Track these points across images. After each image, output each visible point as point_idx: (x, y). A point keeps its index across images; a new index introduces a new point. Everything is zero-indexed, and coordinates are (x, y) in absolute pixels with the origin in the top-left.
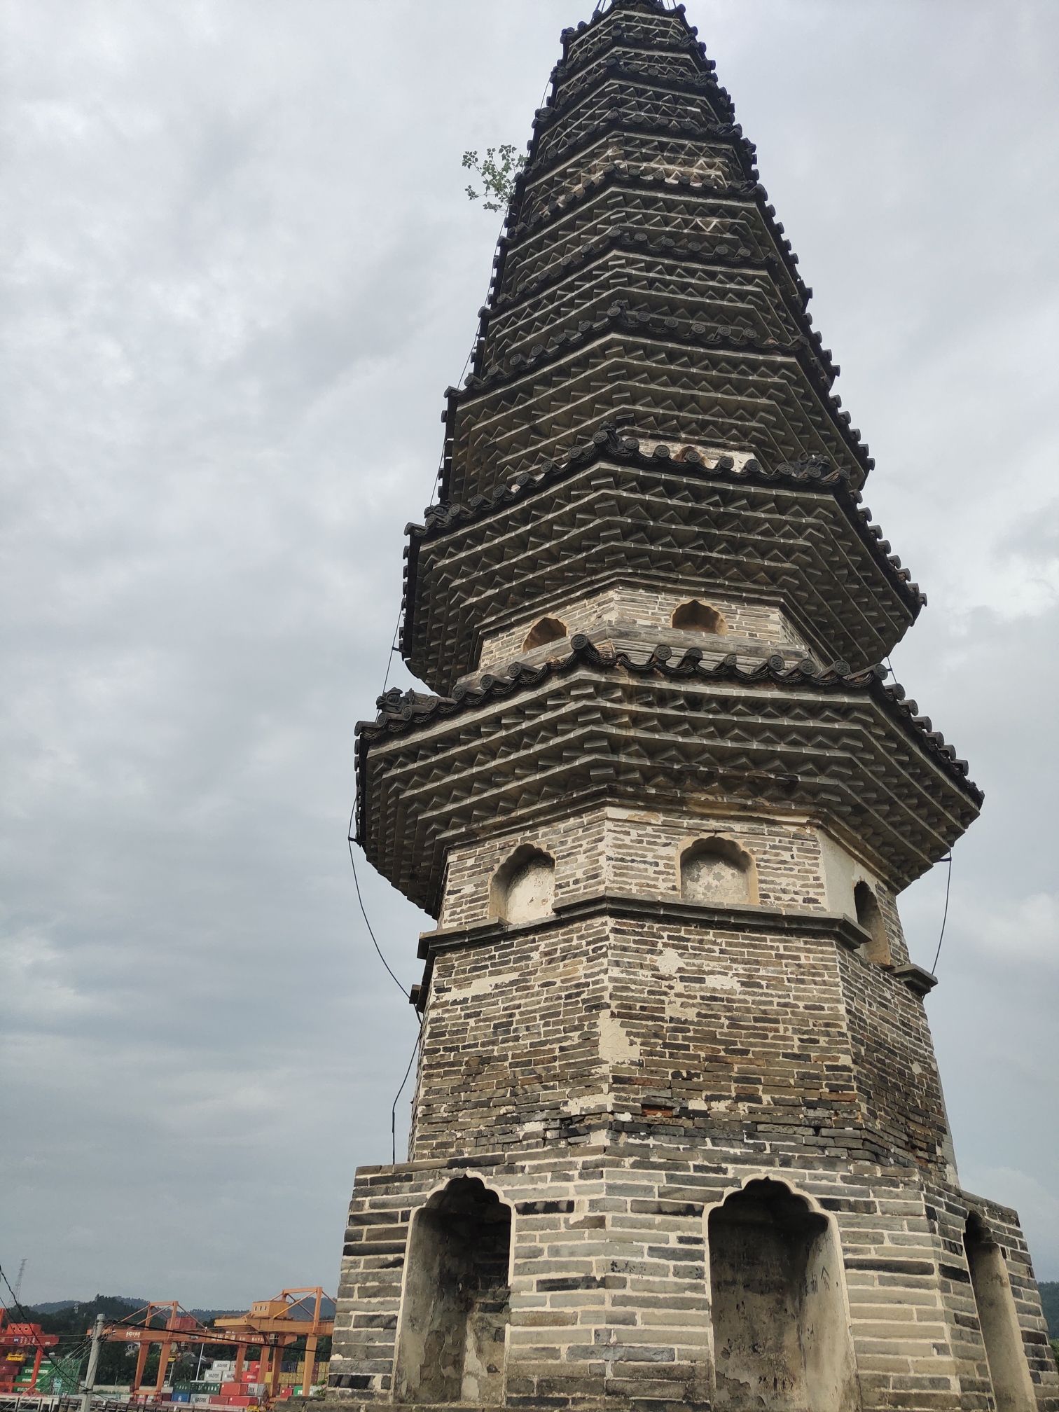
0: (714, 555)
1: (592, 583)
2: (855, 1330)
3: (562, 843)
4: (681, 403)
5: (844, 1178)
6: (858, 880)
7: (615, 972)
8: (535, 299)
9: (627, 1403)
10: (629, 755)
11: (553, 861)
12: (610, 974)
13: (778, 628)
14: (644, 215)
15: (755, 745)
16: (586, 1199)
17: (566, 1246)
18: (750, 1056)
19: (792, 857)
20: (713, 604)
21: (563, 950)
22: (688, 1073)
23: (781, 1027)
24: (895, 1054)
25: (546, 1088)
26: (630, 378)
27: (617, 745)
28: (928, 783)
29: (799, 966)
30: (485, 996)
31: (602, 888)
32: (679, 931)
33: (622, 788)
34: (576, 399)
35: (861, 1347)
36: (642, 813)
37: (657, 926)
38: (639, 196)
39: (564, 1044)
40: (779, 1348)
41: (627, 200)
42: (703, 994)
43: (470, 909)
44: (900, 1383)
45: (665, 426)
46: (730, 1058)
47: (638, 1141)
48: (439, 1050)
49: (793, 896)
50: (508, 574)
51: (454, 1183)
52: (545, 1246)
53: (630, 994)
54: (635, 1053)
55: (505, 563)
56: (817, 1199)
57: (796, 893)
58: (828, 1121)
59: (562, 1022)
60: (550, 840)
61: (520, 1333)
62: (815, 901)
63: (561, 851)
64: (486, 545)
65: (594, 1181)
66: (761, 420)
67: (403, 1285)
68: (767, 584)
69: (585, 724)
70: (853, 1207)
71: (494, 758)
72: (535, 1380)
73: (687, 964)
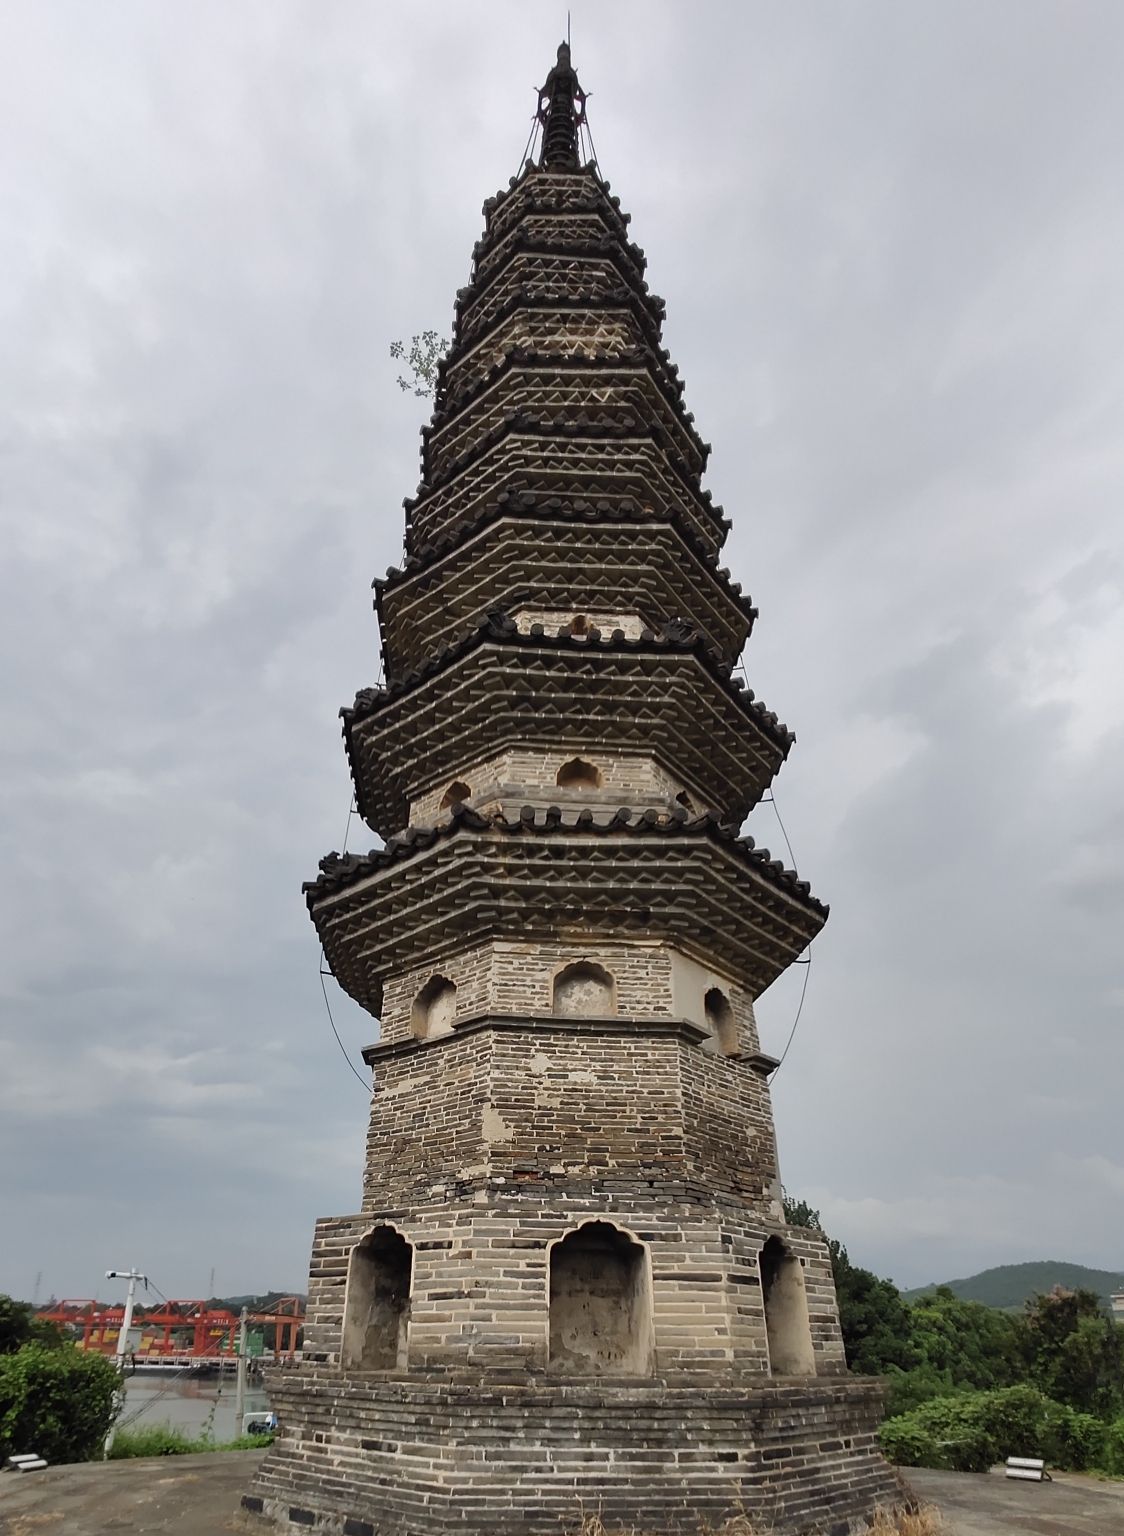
0: (591, 717)
1: (489, 749)
2: (656, 1320)
3: (462, 973)
4: (570, 576)
5: (658, 1219)
6: (710, 987)
7: (496, 1074)
8: (448, 486)
9: (483, 1371)
10: (507, 899)
11: (455, 987)
12: (492, 1075)
13: (649, 777)
14: (544, 392)
15: (611, 885)
16: (460, 1239)
17: (445, 1271)
18: (601, 1132)
19: (647, 974)
20: (593, 760)
21: (460, 1058)
22: (551, 1147)
23: (628, 1109)
24: (730, 1123)
25: (447, 1161)
26: (522, 558)
27: (496, 892)
28: (771, 903)
29: (646, 1061)
30: (408, 1094)
31: (488, 1008)
32: (549, 1039)
33: (504, 926)
34: (479, 580)
35: (659, 1332)
36: (523, 945)
37: (531, 1036)
38: (538, 375)
39: (458, 1129)
40: (614, 1333)
41: (528, 379)
42: (566, 1087)
43: (398, 1027)
44: (687, 1354)
45: (558, 598)
46: (585, 1134)
47: (509, 1197)
48: (377, 1135)
49: (645, 1005)
50: (422, 746)
51: (379, 1230)
52: (434, 1271)
53: (507, 1090)
54: (510, 1134)
55: (418, 737)
56: (636, 1234)
57: (648, 1003)
58: (660, 1177)
59: (458, 1112)
60: (453, 971)
61: (416, 1328)
62: (664, 1009)
63: (462, 979)
64: (402, 723)
65: (466, 1227)
66: (643, 585)
67: (346, 1296)
68: (639, 739)
69: (468, 877)
70: (662, 1238)
71: (405, 907)
72: (426, 1357)
73: (554, 1065)
